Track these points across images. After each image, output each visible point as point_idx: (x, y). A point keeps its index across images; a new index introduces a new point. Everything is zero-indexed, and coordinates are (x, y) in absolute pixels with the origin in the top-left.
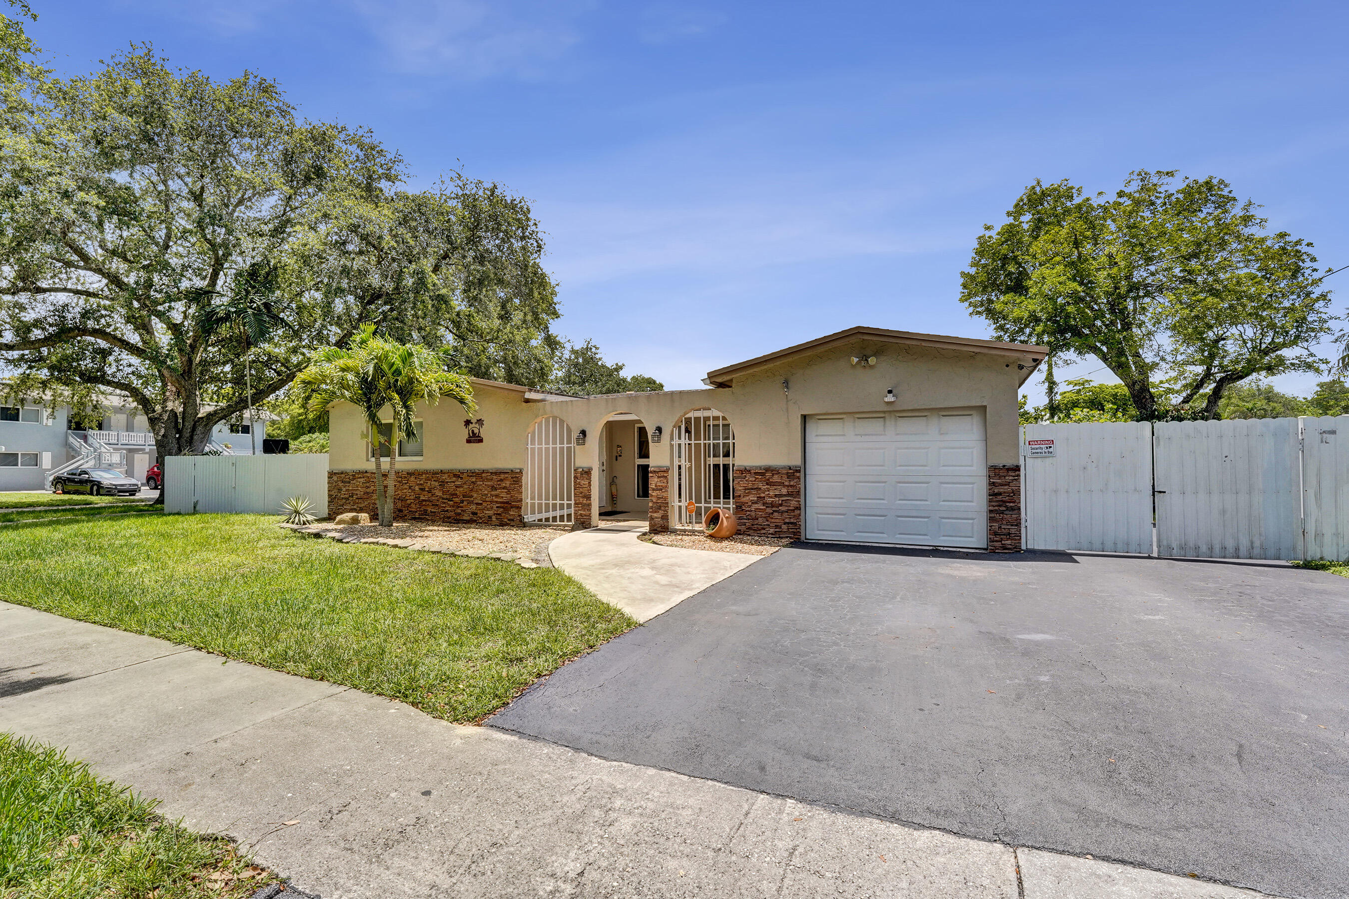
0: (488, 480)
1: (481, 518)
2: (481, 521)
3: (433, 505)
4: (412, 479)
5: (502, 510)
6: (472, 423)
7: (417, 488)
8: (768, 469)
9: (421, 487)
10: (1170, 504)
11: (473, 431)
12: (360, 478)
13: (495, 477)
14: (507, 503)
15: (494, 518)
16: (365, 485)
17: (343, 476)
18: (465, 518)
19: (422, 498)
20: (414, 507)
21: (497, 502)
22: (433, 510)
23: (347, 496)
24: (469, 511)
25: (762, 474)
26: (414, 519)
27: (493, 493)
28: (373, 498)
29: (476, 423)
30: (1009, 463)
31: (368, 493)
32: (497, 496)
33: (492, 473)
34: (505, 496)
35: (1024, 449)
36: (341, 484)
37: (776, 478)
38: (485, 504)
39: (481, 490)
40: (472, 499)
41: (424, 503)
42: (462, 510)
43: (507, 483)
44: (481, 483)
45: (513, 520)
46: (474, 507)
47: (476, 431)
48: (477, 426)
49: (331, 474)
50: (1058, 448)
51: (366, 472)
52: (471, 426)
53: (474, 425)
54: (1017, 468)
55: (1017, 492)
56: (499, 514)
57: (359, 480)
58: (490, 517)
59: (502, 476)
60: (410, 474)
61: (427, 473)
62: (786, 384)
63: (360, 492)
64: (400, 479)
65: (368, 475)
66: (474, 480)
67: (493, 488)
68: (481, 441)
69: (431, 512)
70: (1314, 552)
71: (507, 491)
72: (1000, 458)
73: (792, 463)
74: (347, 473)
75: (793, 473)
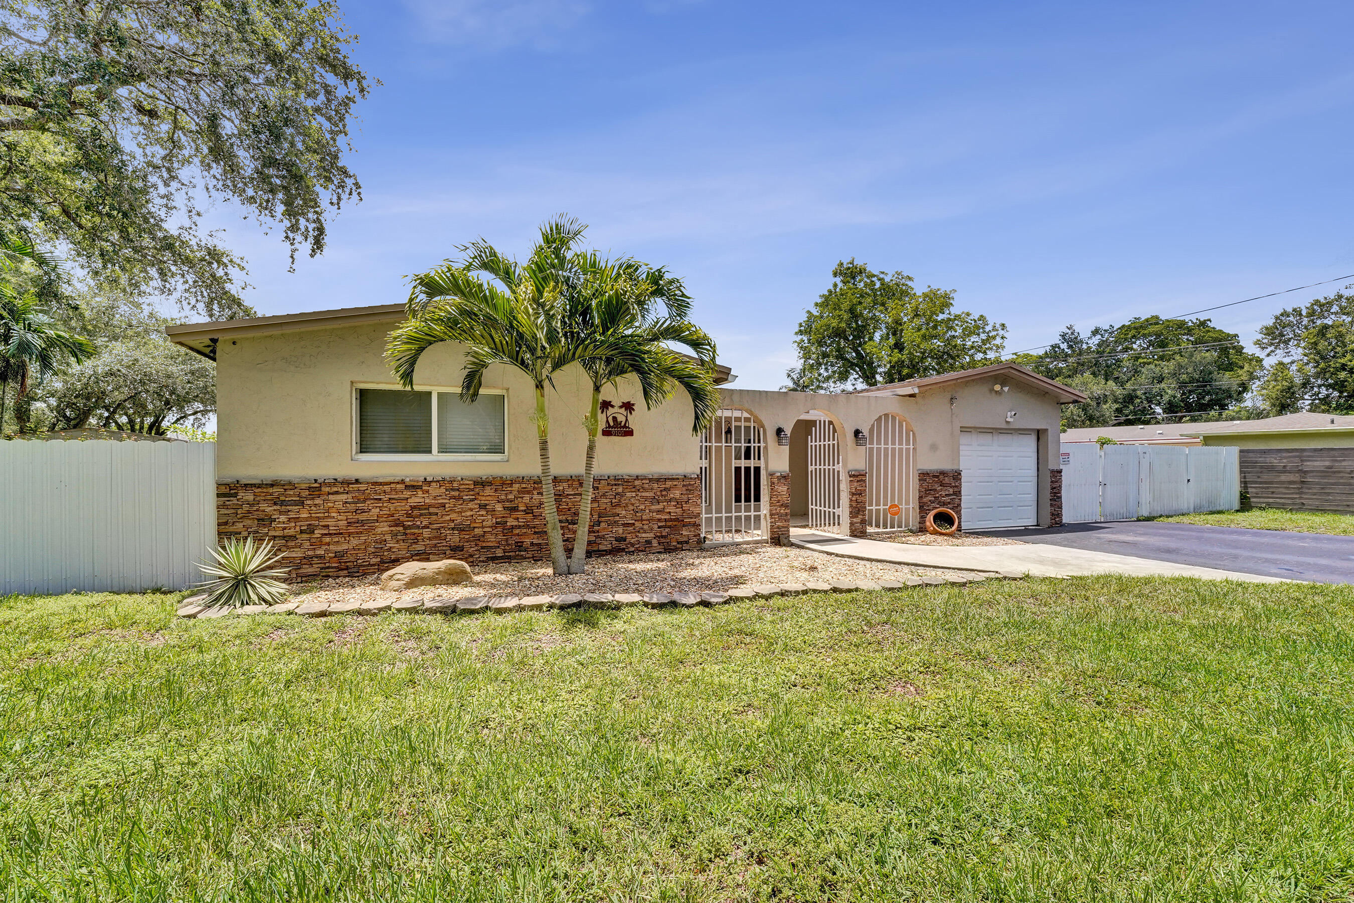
0: (645, 490)
1: (633, 545)
2: (632, 549)
3: (535, 533)
4: (488, 491)
5: (667, 530)
6: (613, 406)
7: (499, 507)
9: (507, 504)
10: (1108, 491)
11: (615, 419)
12: (337, 493)
13: (656, 486)
14: (677, 520)
15: (655, 543)
16: (352, 507)
17: (276, 490)
18: (602, 547)
19: (511, 522)
20: (491, 540)
21: (659, 520)
22: (535, 541)
23: (291, 532)
24: (610, 537)
25: (937, 477)
26: (494, 559)
27: (653, 507)
28: (379, 530)
29: (621, 407)
30: (1058, 468)
31: (363, 523)
32: (658, 512)
33: (650, 480)
34: (673, 510)
35: (1061, 459)
37: (946, 480)
38: (638, 524)
39: (633, 505)
40: (617, 518)
41: (517, 531)
42: (597, 537)
43: (676, 494)
44: (634, 494)
45: (687, 542)
46: (621, 530)
47: (621, 418)
48: (623, 410)
49: (227, 490)
50: (1071, 458)
51: (357, 481)
52: (611, 411)
53: (616, 409)
54: (1060, 471)
55: (1060, 487)
56: (662, 537)
57: (331, 497)
58: (649, 542)
59: (669, 484)
60: (481, 483)
61: (523, 482)
62: (952, 400)
63: (338, 521)
64: (456, 493)
65: (363, 487)
66: (620, 490)
67: (655, 500)
68: (630, 433)
69: (532, 544)
70: (1140, 514)
71: (679, 503)
72: (1052, 466)
73: (955, 467)
74: (290, 485)
75: (957, 475)
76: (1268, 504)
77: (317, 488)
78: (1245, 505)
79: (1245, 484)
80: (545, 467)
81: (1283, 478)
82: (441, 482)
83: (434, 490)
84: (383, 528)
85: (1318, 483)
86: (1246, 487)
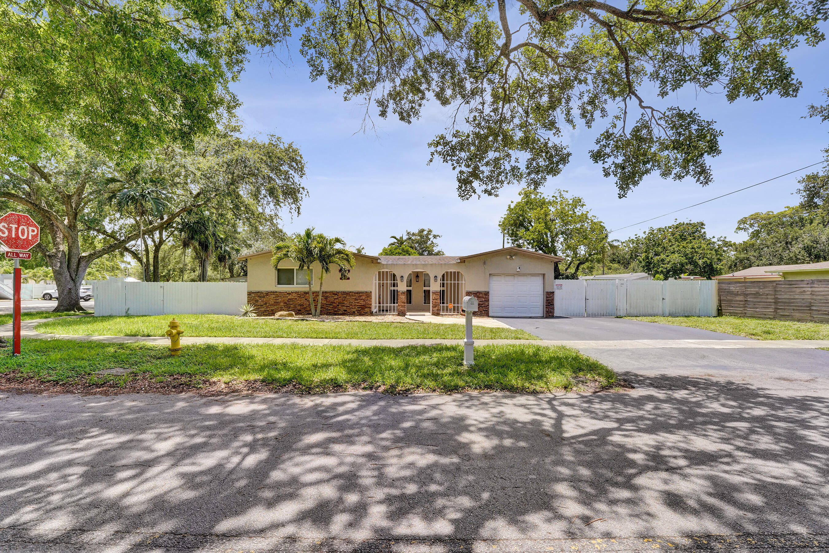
0: (353, 296)
1: (349, 312)
4: (308, 295)
5: (361, 309)
8: (478, 292)
10: (590, 302)
13: (357, 295)
14: (364, 306)
15: (356, 312)
16: (275, 298)
17: (259, 294)
18: (340, 312)
21: (358, 305)
24: (342, 310)
25: (476, 294)
27: (356, 301)
30: (551, 291)
32: (357, 303)
33: (355, 293)
34: (362, 303)
35: (555, 287)
36: (257, 298)
37: (481, 295)
38: (351, 306)
39: (349, 300)
40: (344, 304)
42: (338, 309)
43: (364, 297)
44: (349, 297)
45: (366, 312)
46: (345, 308)
49: (250, 294)
50: (563, 287)
51: (277, 292)
54: (553, 293)
55: (553, 299)
56: (359, 311)
57: (271, 296)
58: (354, 312)
59: (361, 294)
60: (306, 293)
61: (317, 293)
62: (485, 263)
63: (272, 302)
64: (299, 296)
66: (345, 296)
68: (349, 279)
70: (618, 314)
71: (364, 300)
72: (549, 290)
73: (486, 290)
74: (262, 293)
75: (487, 294)
76: (730, 313)
77: (267, 294)
78: (720, 313)
79: (720, 301)
80: (310, 289)
81: (737, 298)
82: (296, 292)
83: (294, 294)
84: (282, 304)
85: (753, 302)
86: (720, 303)
